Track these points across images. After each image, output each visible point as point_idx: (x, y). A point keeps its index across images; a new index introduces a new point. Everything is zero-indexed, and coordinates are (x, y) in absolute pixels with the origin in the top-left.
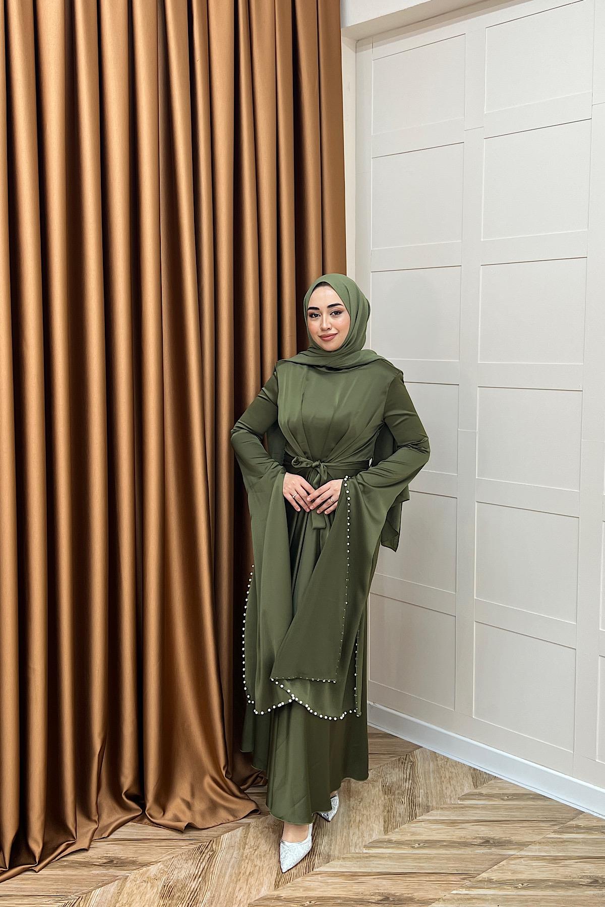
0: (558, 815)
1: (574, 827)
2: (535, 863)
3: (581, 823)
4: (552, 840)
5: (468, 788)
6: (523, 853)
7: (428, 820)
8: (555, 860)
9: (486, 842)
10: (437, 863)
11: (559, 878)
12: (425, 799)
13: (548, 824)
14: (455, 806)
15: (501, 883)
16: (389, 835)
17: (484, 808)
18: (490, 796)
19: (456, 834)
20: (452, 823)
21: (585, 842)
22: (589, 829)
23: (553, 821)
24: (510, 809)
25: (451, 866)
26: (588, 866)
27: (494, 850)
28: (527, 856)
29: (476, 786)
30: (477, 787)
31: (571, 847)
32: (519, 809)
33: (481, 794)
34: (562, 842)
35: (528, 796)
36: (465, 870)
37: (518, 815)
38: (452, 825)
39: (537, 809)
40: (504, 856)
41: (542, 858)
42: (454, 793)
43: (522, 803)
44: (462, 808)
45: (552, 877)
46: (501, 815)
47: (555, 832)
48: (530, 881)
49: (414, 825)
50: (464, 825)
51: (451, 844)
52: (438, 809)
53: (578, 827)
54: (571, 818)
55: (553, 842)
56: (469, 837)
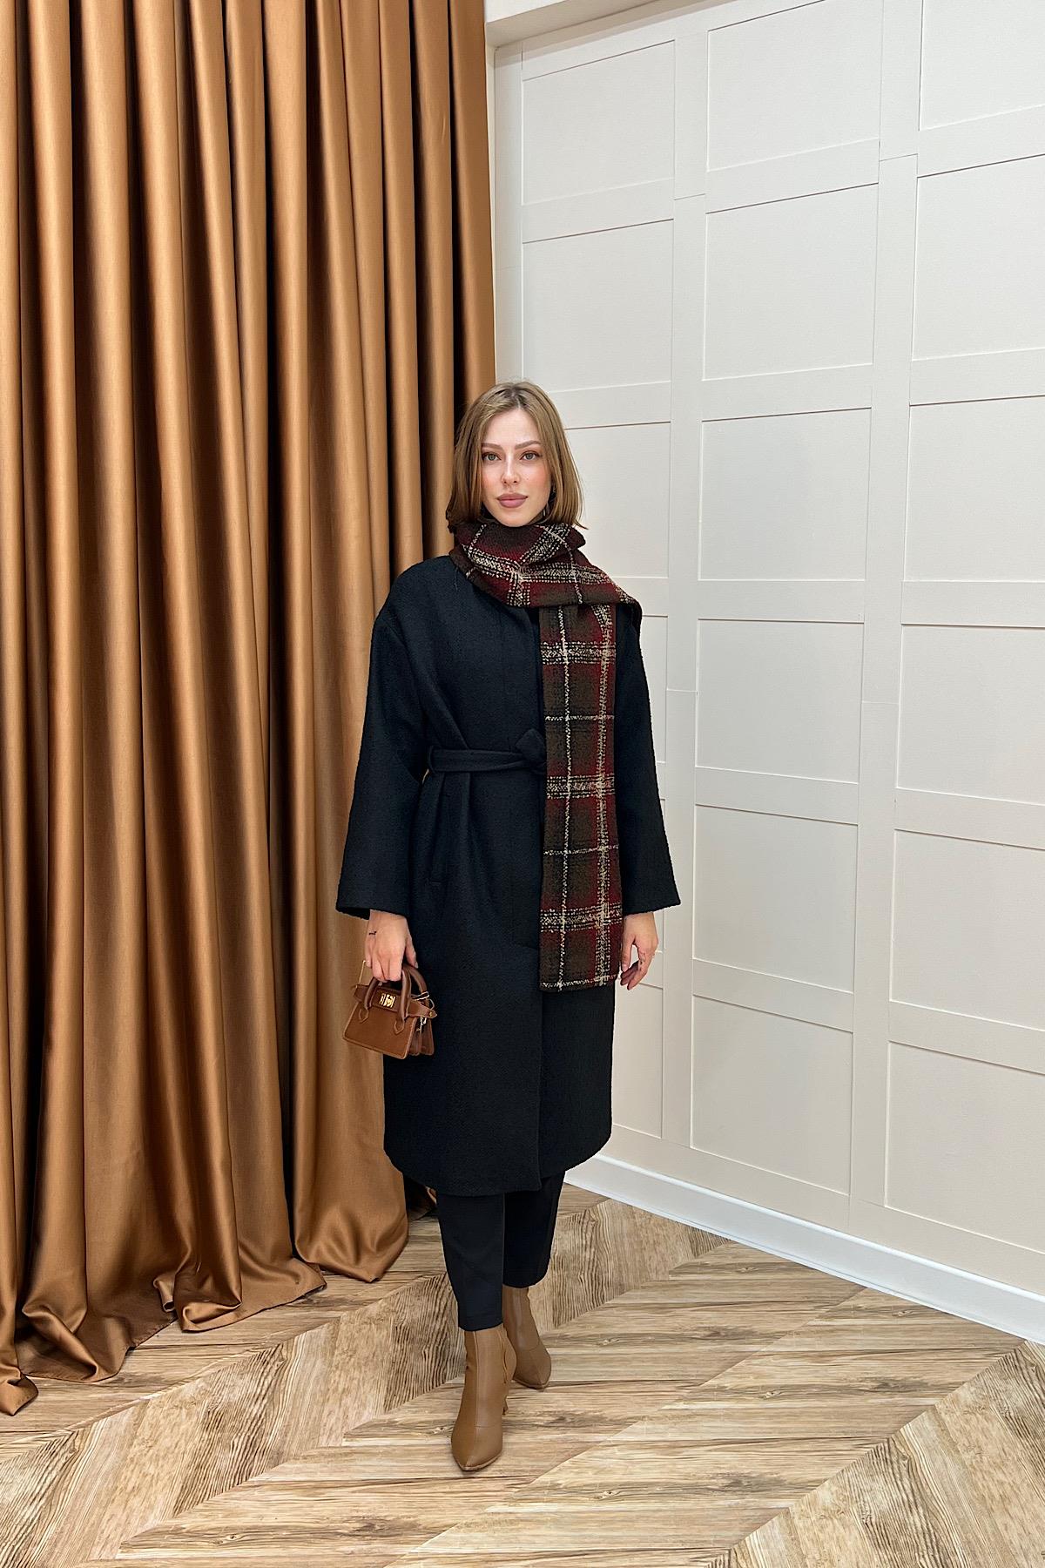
0: (825, 1292)
1: (850, 1310)
2: (791, 1363)
3: (862, 1303)
4: (819, 1328)
5: (683, 1257)
6: (771, 1348)
7: (623, 1305)
8: (822, 1356)
9: (715, 1334)
10: (638, 1367)
11: (829, 1382)
12: (616, 1275)
13: (811, 1306)
14: (664, 1283)
15: (739, 1393)
16: (562, 1328)
17: (710, 1284)
18: (719, 1268)
19: (668, 1324)
20: (661, 1308)
21: (868, 1330)
22: (873, 1312)
23: (817, 1302)
24: (752, 1285)
25: (659, 1371)
26: (873, 1364)
27: (727, 1345)
28: (779, 1353)
29: (696, 1254)
30: (698, 1255)
31: (847, 1338)
32: (766, 1285)
33: (704, 1266)
34: (832, 1331)
35: (777, 1267)
36: (682, 1376)
37: (762, 1293)
38: (660, 1311)
39: (793, 1285)
40: (744, 1354)
41: (804, 1355)
42: (662, 1265)
43: (770, 1277)
44: (676, 1286)
45: (818, 1381)
46: (738, 1294)
47: (821, 1317)
48: (782, 1388)
49: (600, 1313)
50: (678, 1311)
51: (660, 1339)
52: (636, 1288)
53: (857, 1309)
54: (847, 1296)
55: (818, 1332)
56: (687, 1327)
